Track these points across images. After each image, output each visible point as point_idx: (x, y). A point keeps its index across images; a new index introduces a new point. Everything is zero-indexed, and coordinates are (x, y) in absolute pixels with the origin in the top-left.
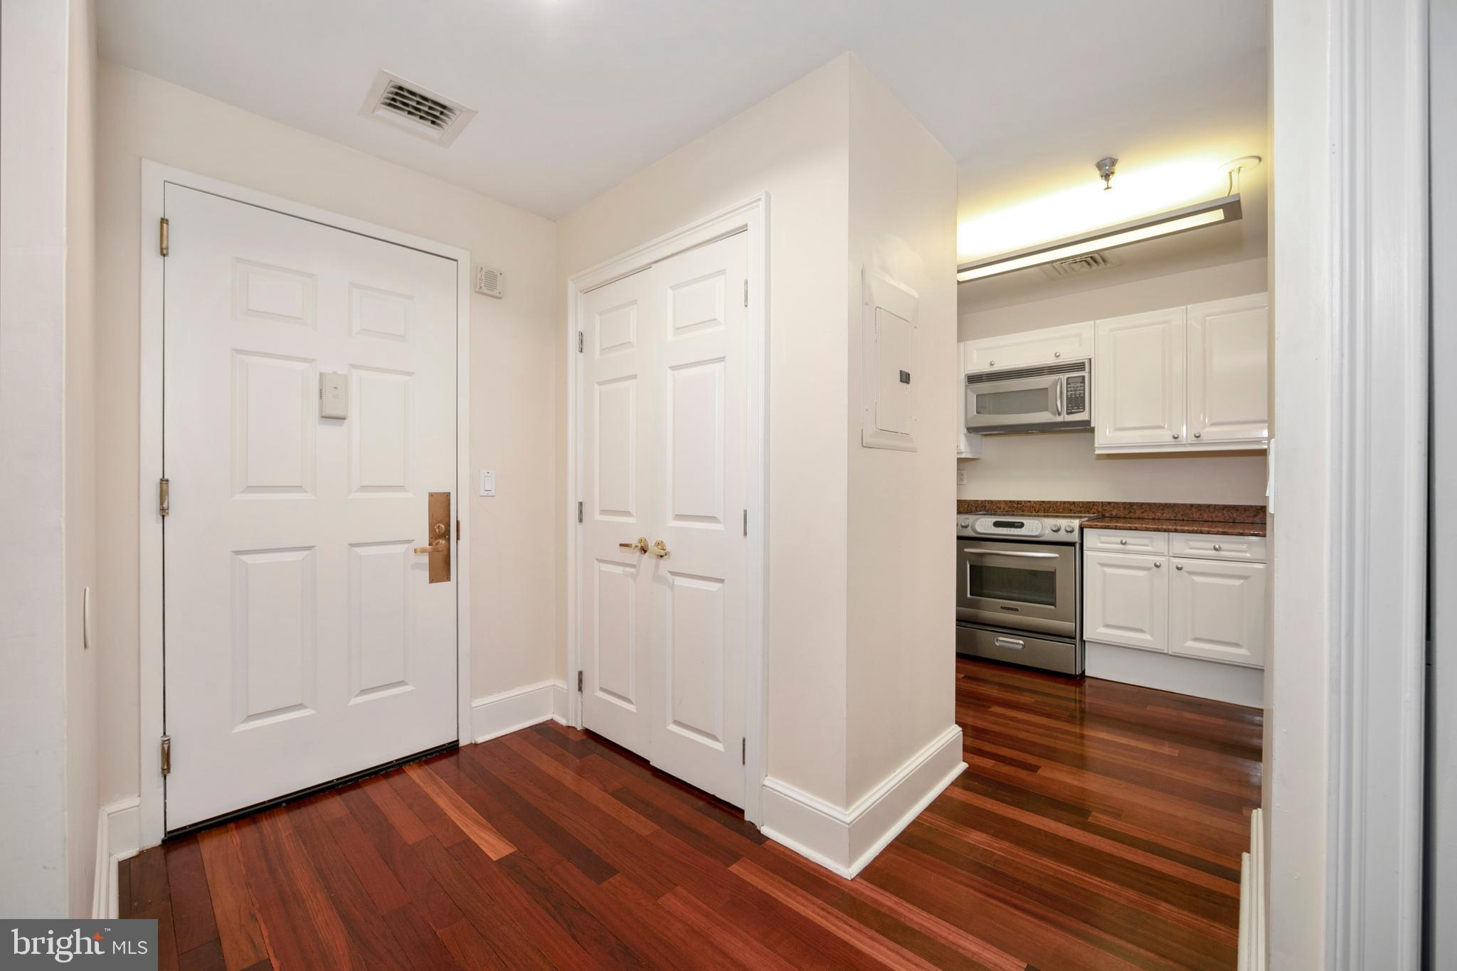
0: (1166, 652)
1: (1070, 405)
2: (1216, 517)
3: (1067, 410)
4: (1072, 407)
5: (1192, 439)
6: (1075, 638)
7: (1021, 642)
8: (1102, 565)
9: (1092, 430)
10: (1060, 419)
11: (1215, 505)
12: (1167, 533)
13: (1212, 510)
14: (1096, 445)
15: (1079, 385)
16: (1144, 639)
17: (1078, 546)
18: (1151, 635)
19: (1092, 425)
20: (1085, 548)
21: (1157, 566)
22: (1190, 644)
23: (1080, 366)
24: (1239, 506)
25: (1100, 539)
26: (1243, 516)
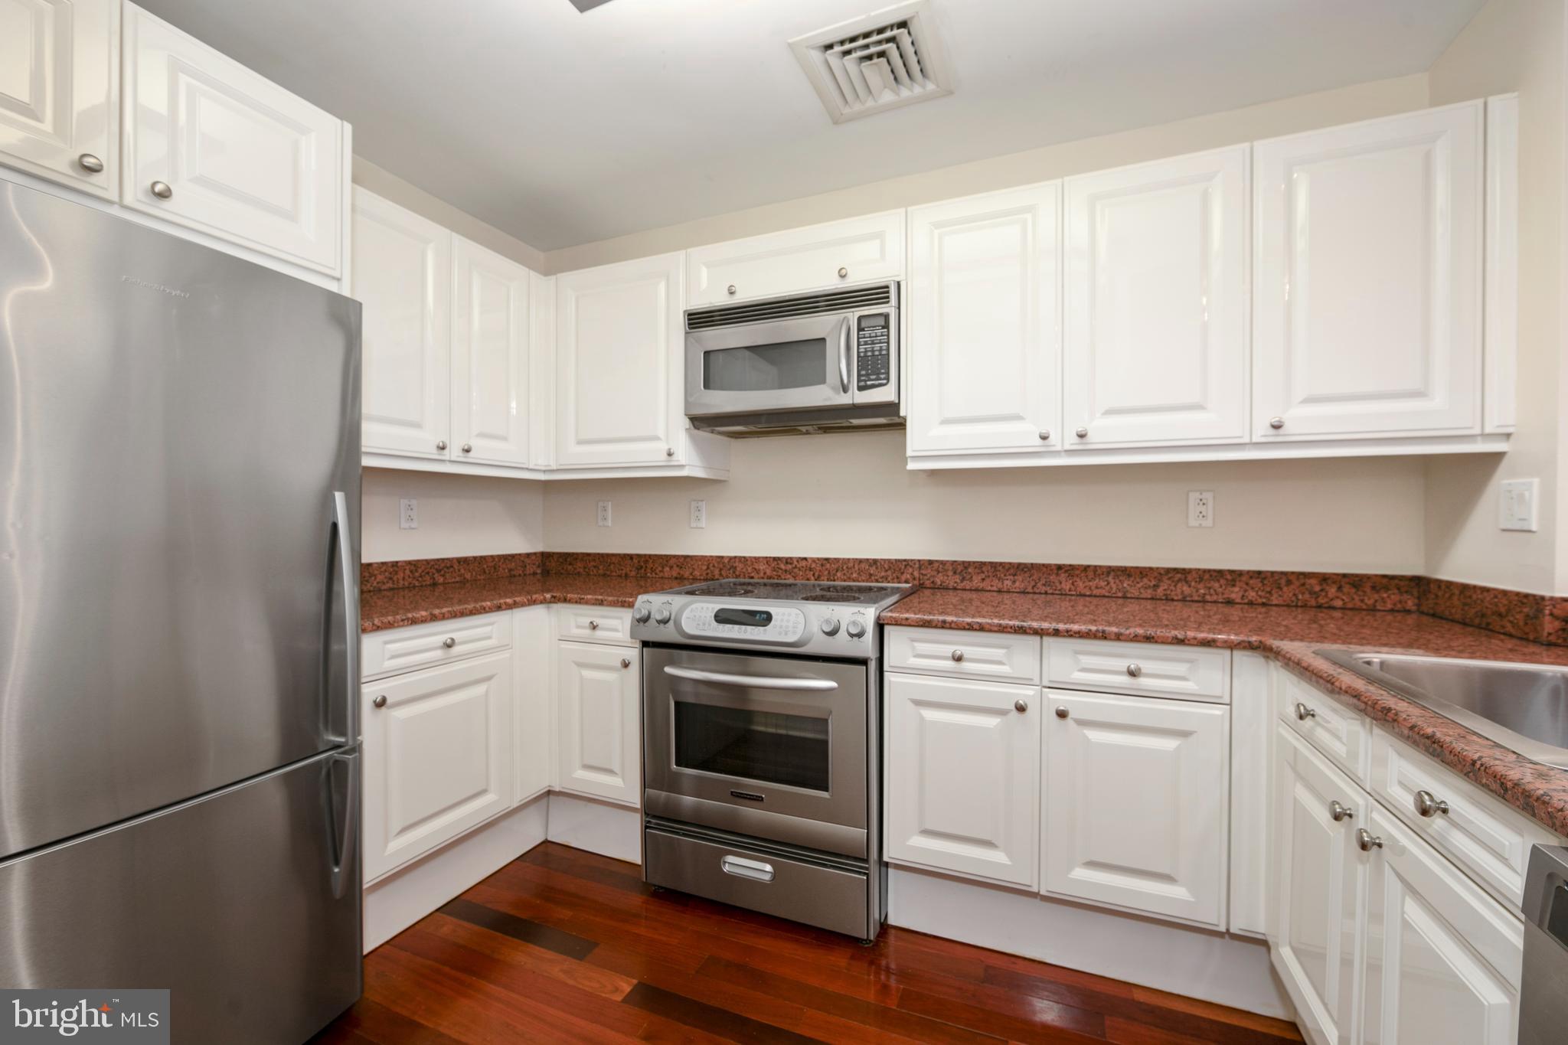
0: (1035, 889)
1: (863, 372)
2: (1097, 588)
3: (859, 381)
4: (867, 375)
5: (1071, 442)
6: (866, 861)
7: (768, 868)
8: (918, 703)
9: (901, 425)
10: (844, 399)
11: (1096, 567)
12: (1038, 638)
13: (1091, 574)
14: (909, 453)
15: (879, 332)
16: (993, 862)
17: (873, 666)
18: (1009, 855)
19: (902, 413)
20: (886, 668)
21: (1021, 709)
22: (1080, 873)
23: (879, 294)
24: (1132, 567)
25: (914, 648)
26: (1139, 586)
